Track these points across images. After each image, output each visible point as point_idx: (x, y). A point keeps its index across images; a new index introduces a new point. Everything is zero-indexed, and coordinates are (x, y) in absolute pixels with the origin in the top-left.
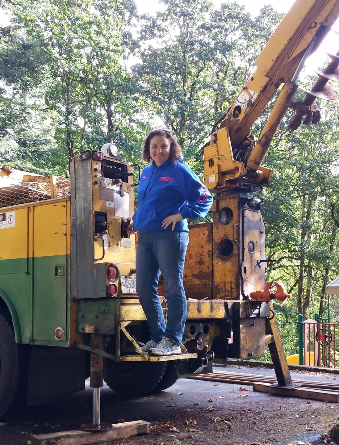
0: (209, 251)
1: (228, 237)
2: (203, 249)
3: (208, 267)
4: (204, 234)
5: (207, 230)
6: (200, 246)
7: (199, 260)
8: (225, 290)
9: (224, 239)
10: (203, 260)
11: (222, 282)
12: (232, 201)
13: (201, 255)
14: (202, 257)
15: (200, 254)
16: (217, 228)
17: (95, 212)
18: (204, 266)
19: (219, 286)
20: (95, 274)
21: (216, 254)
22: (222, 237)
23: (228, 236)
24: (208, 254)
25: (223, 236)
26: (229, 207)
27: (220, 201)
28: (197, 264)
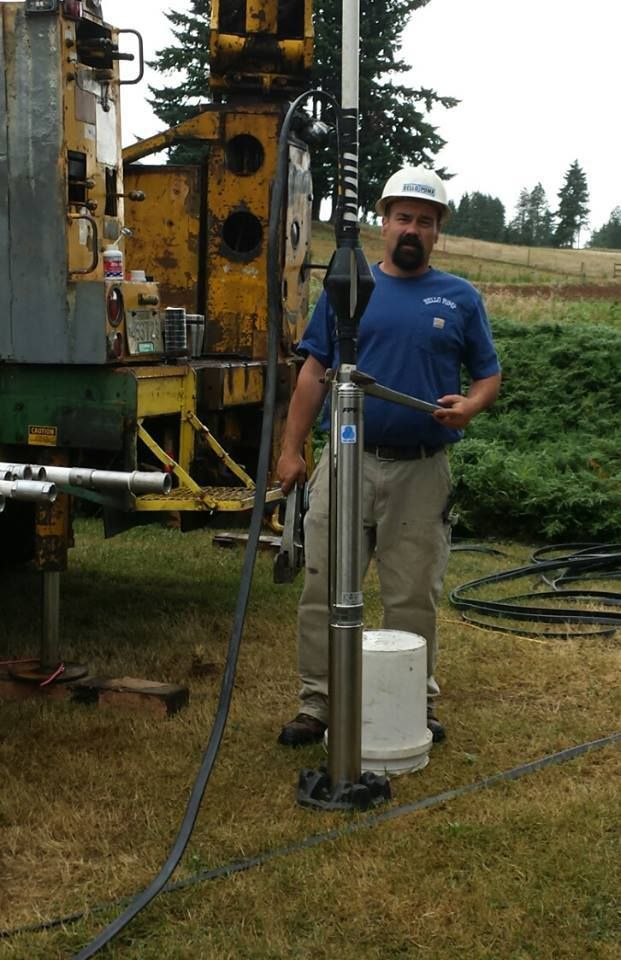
0: (191, 235)
1: (249, 208)
2: (174, 228)
3: (188, 275)
4: (177, 192)
5: (186, 182)
6: (166, 221)
7: (161, 255)
8: (238, 333)
9: (238, 210)
10: (175, 257)
11: (230, 313)
12: (262, 121)
13: (168, 242)
14: (171, 249)
15: (165, 240)
16: (219, 183)
17: (69, 152)
18: (176, 270)
19: (222, 324)
20: (72, 308)
21: (216, 246)
22: (234, 207)
23: (249, 205)
24: (189, 242)
25: (236, 202)
26: (253, 134)
27: (230, 117)
28: (154, 264)
